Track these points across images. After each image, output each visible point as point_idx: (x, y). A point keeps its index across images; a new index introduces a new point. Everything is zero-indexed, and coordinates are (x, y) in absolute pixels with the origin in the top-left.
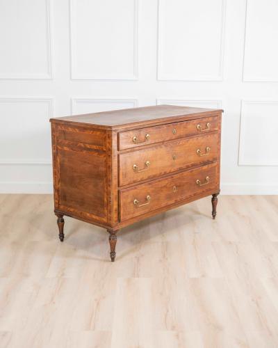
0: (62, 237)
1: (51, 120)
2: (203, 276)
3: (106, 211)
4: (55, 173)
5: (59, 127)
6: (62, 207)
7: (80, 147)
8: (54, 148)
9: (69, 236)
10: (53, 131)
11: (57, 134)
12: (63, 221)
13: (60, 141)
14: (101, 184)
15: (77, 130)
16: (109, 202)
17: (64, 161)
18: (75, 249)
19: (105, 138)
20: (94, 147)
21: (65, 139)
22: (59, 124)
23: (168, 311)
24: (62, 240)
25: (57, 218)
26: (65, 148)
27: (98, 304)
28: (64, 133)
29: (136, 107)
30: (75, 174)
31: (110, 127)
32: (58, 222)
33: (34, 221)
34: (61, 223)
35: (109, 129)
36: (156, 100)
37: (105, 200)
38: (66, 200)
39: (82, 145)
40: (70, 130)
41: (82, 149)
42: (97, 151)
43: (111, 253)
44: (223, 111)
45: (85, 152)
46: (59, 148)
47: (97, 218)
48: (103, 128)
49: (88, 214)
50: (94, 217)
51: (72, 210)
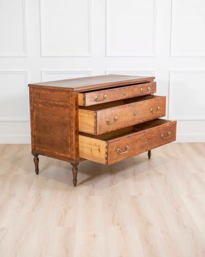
0: (37, 171)
1: (29, 85)
2: (140, 194)
3: (70, 150)
4: (32, 124)
5: (35, 90)
6: (37, 148)
7: (51, 104)
8: (31, 105)
9: (42, 171)
10: (30, 93)
11: (34, 95)
12: (38, 159)
13: (35, 100)
14: (66, 130)
15: (48, 92)
16: (72, 143)
17: (38, 115)
18: (47, 179)
19: (69, 97)
20: (61, 103)
21: (40, 99)
22: (35, 88)
23: (114, 215)
24: (37, 173)
25: (34, 157)
26: (40, 105)
27: (65, 212)
28: (39, 94)
29: (90, 76)
30: (47, 124)
31: (72, 89)
32: (34, 160)
33: (16, 161)
34: (37, 161)
35: (71, 90)
36: (106, 71)
37: (69, 142)
38: (40, 143)
39: (52, 102)
40: (44, 92)
41: (52, 105)
42: (63, 106)
43: (74, 180)
44: (154, 78)
45: (54, 107)
46: (35, 105)
47: (64, 155)
48: (67, 90)
49: (57, 153)
50: (61, 154)
51: (45, 150)
